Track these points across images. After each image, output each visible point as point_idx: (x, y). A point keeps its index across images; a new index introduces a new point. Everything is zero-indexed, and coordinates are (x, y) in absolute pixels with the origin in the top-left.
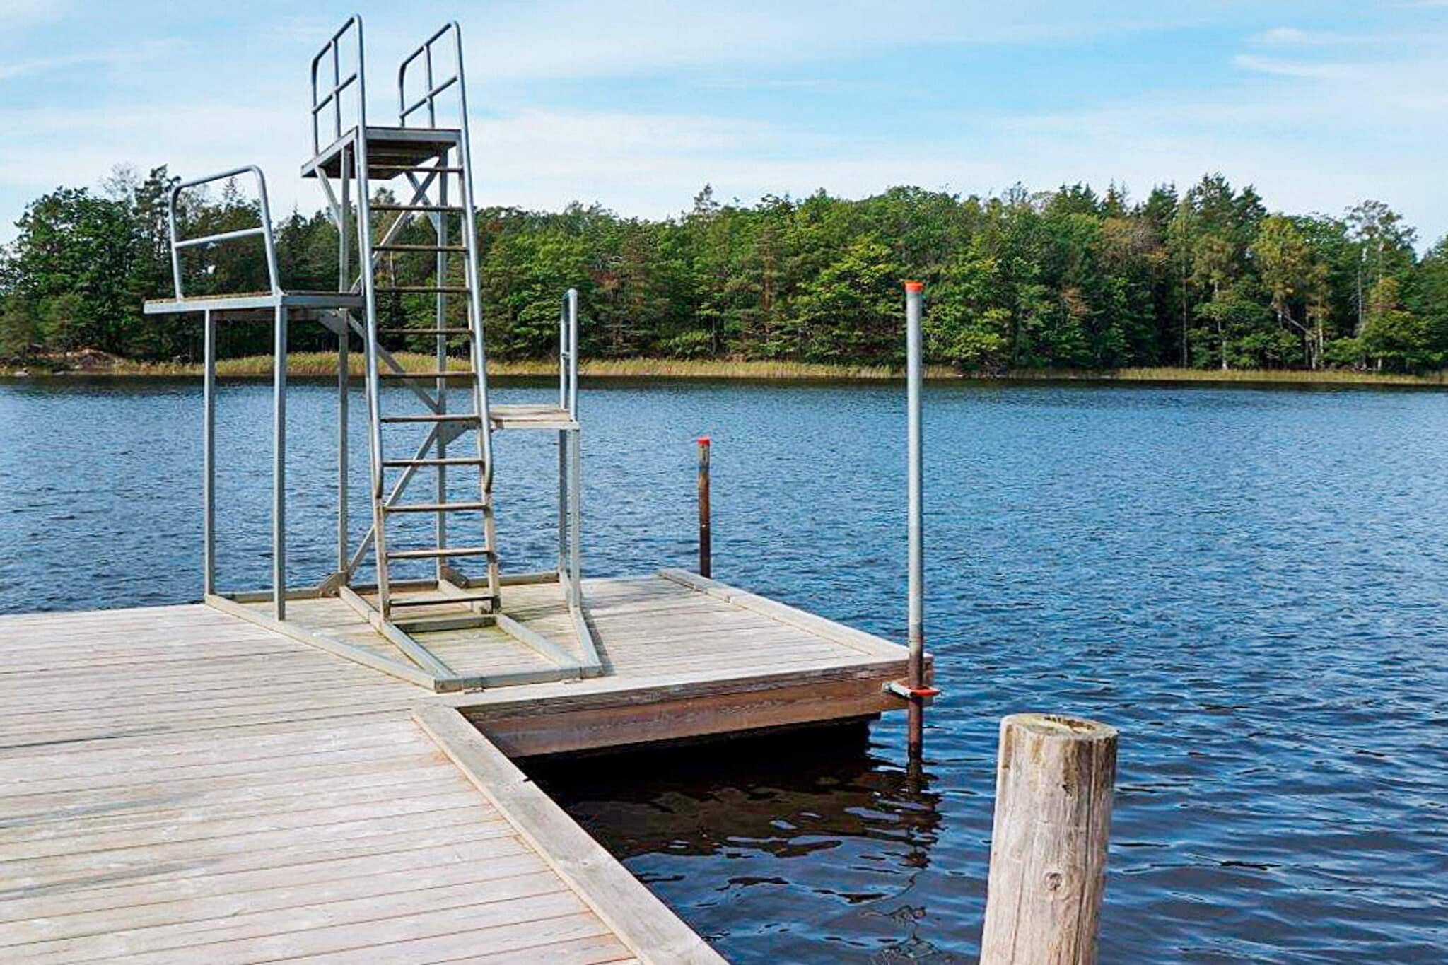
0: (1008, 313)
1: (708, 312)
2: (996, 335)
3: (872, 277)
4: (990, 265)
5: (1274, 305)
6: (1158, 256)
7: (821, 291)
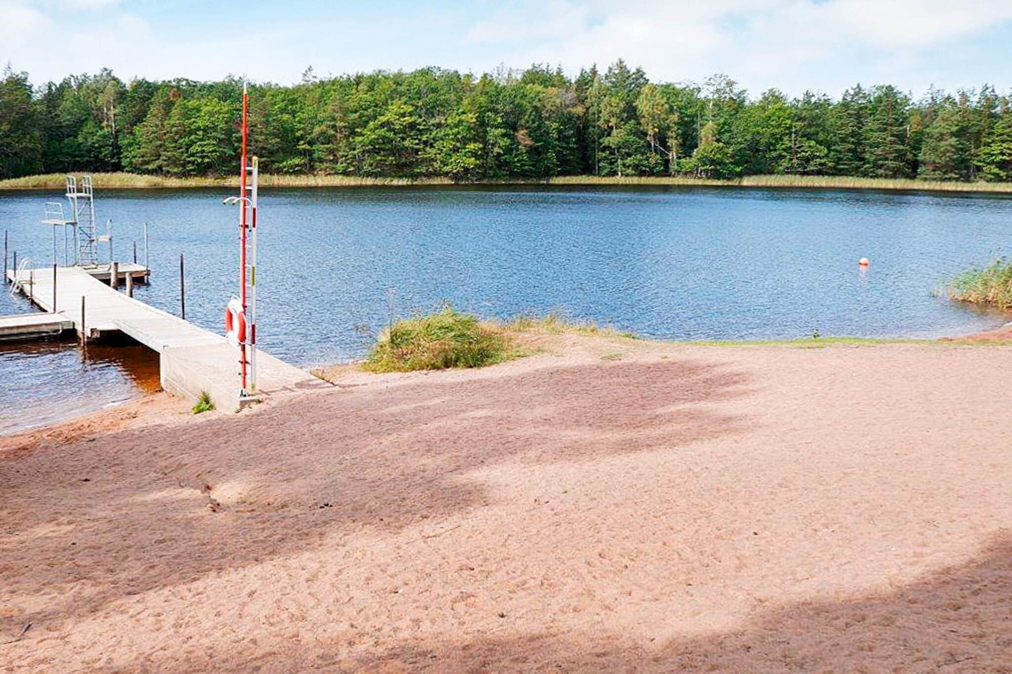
0: (481, 146)
1: (304, 147)
2: (473, 159)
3: (401, 125)
4: (471, 118)
5: (648, 138)
6: (579, 110)
7: (370, 134)
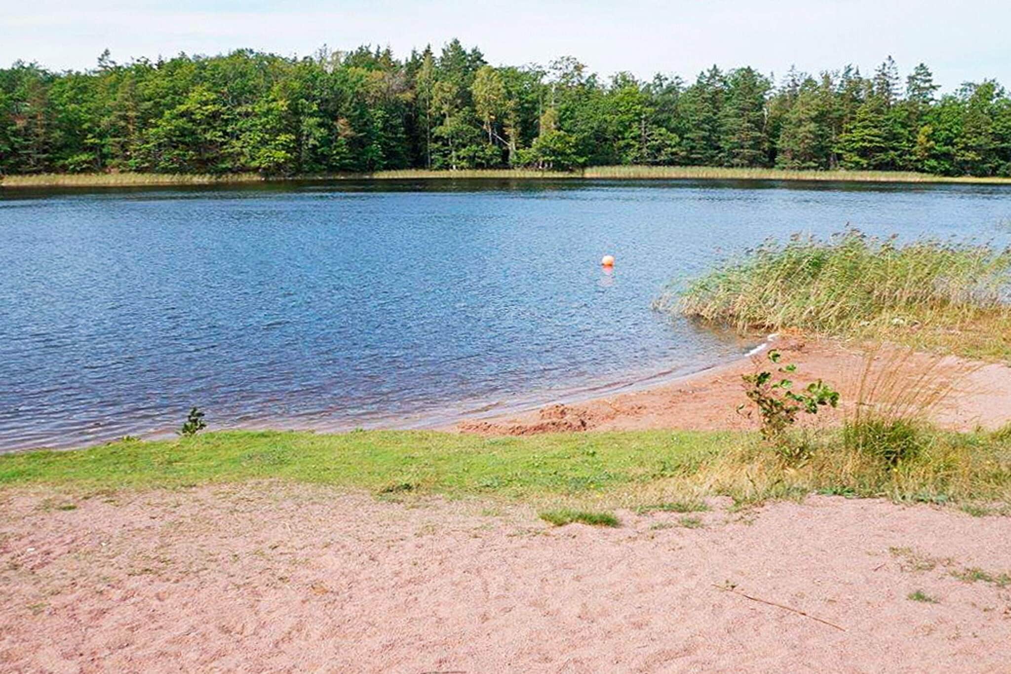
0: (293, 137)
1: (92, 141)
2: (283, 152)
3: (203, 114)
4: (282, 105)
5: (485, 127)
6: (409, 96)
7: (165, 125)
